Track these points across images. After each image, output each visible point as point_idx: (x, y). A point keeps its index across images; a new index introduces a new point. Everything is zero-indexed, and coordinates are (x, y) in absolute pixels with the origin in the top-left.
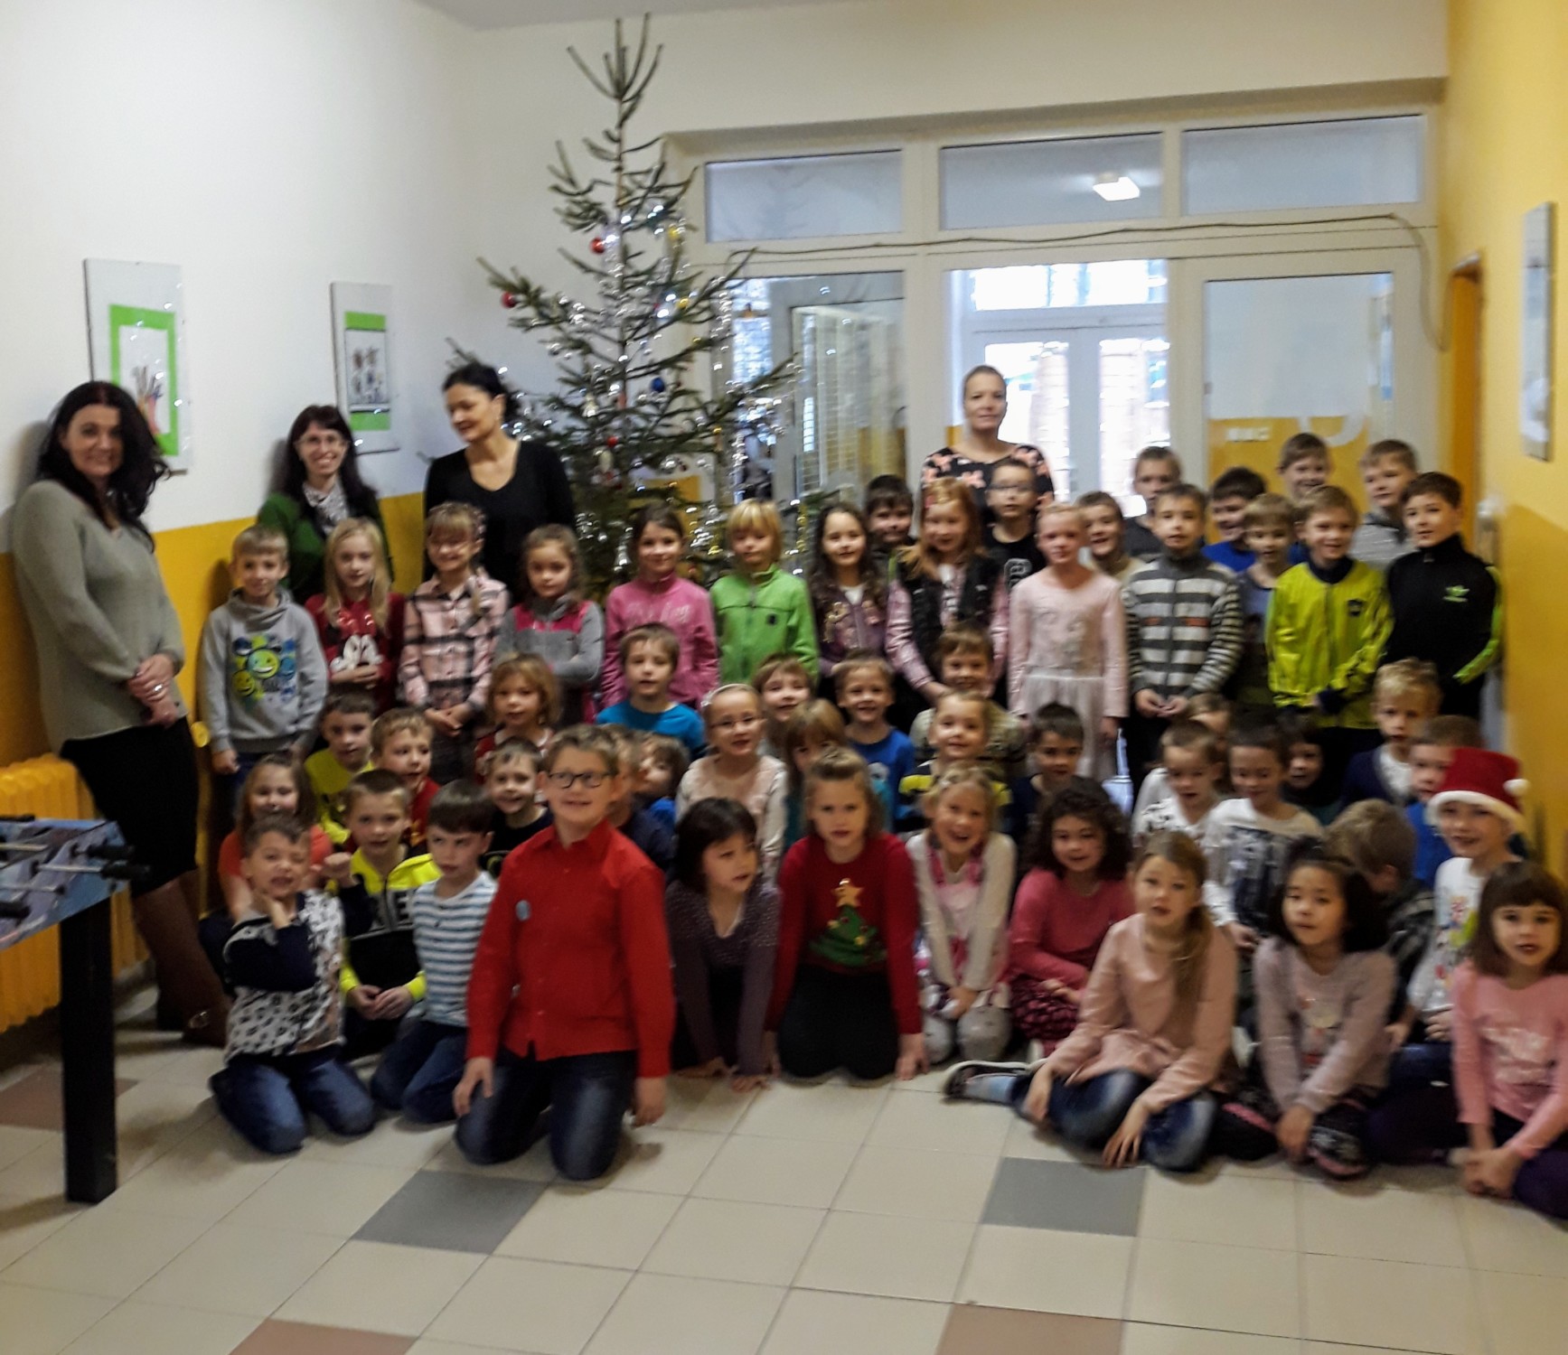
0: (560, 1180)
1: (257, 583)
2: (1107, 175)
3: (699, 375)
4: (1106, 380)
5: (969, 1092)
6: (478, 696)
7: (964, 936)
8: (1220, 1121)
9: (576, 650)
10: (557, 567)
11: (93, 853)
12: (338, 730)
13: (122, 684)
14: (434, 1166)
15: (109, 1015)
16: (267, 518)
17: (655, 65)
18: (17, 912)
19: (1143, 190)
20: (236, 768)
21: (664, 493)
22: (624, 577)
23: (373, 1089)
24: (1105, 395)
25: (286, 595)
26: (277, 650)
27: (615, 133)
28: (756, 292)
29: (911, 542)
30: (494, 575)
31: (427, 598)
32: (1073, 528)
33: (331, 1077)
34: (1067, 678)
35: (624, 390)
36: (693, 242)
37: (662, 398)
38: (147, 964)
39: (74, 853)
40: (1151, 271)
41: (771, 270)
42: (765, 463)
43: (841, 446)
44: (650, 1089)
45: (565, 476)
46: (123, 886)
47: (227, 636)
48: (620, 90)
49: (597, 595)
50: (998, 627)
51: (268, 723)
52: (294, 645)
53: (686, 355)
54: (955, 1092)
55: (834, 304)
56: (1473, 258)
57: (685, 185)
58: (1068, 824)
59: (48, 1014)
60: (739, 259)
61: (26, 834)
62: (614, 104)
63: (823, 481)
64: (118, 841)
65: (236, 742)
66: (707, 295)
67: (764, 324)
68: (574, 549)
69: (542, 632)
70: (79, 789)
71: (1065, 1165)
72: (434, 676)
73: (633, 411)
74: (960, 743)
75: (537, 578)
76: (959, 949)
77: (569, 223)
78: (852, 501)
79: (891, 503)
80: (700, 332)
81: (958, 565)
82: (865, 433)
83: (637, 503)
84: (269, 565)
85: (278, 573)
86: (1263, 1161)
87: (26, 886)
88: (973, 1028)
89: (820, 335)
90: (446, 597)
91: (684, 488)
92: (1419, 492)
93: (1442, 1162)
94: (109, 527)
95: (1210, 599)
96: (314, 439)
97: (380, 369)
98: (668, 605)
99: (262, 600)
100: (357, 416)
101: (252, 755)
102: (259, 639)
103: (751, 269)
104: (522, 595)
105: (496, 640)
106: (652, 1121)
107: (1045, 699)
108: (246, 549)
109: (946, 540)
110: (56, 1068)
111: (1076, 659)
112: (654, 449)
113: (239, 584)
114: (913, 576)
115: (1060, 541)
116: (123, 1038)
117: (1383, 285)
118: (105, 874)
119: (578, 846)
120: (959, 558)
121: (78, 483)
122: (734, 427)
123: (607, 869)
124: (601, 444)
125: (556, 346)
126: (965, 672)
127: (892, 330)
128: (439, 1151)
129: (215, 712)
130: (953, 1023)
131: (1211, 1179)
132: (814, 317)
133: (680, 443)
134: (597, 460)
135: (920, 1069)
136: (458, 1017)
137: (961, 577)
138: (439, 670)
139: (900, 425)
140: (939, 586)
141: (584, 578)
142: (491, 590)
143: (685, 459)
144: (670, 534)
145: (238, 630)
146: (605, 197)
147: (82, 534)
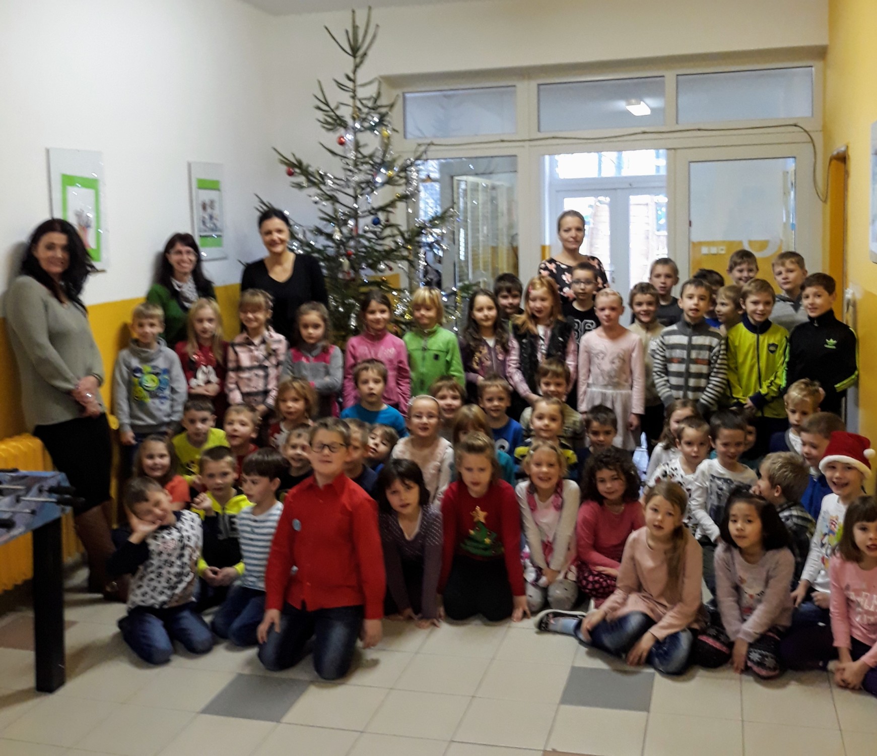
0: (320, 679)
1: (145, 335)
2: (633, 101)
3: (399, 215)
4: (632, 219)
5: (551, 627)
6: (270, 401)
7: (551, 539)
8: (695, 645)
9: (327, 373)
10: (316, 326)
11: (52, 490)
12: (193, 421)
13: (69, 393)
14: (247, 671)
15: (60, 584)
16: (151, 298)
17: (374, 37)
18: (8, 524)
19: (652, 110)
20: (133, 442)
21: (379, 284)
22: (356, 332)
23: (213, 627)
24: (632, 227)
25: (163, 342)
26: (157, 374)
27: (351, 76)
28: (432, 168)
29: (521, 312)
30: (278, 331)
31: (240, 345)
32: (615, 305)
33: (188, 621)
34: (610, 391)
35: (356, 225)
36: (396, 139)
37: (378, 229)
38: (83, 555)
39: (40, 491)
40: (658, 156)
41: (440, 155)
42: (438, 267)
43: (481, 256)
44: (372, 626)
45: (321, 272)
46: (69, 509)
47: (128, 367)
48: (354, 50)
49: (340, 342)
50: (570, 362)
51: (152, 416)
52: (167, 371)
53: (392, 204)
54: (543, 627)
55: (477, 174)
56: (843, 149)
57: (392, 106)
58: (605, 473)
59: (26, 583)
60: (422, 148)
61: (14, 480)
62: (351, 58)
63: (470, 276)
64: (66, 484)
65: (133, 427)
66: (404, 169)
67: (437, 186)
68: (327, 316)
69: (307, 363)
70: (44, 454)
71: (603, 670)
72: (246, 389)
73: (362, 236)
74: (547, 429)
75: (304, 332)
76: (548, 547)
77: (324, 127)
78: (487, 288)
79: (509, 290)
80: (400, 190)
81: (548, 326)
82: (495, 250)
83: (363, 289)
84: (152, 325)
85: (158, 329)
86: (721, 668)
87: (13, 509)
88: (557, 592)
89: (469, 192)
90: (252, 344)
91: (391, 281)
92: (810, 285)
93: (824, 669)
94: (61, 302)
95: (710, 348)
96: (180, 252)
97: (216, 212)
98: (382, 348)
99: (148, 345)
100: (204, 239)
101: (142, 434)
102: (147, 368)
103: (429, 154)
104: (296, 342)
105: (281, 368)
106: (374, 645)
107: (597, 402)
108: (139, 315)
109: (540, 311)
110: (29, 614)
111: (616, 380)
112: (373, 258)
113: (135, 335)
114: (523, 331)
115: (607, 312)
116: (69, 597)
117: (791, 165)
118: (59, 502)
119: (328, 487)
120: (548, 322)
121: (44, 278)
122: (419, 245)
123: (345, 499)
124: (342, 255)
125: (317, 199)
126: (552, 388)
127: (510, 190)
128: (249, 663)
129: (122, 410)
130: (545, 590)
131: (690, 679)
132: (465, 182)
133: (389, 255)
134: (341, 264)
135: (525, 615)
136: (261, 586)
137: (549, 333)
138: (249, 386)
139: (515, 244)
140: (537, 337)
141: (332, 333)
142: (278, 340)
143: (392, 264)
144: (384, 307)
145: (135, 363)
146: (346, 113)
147: (46, 307)
